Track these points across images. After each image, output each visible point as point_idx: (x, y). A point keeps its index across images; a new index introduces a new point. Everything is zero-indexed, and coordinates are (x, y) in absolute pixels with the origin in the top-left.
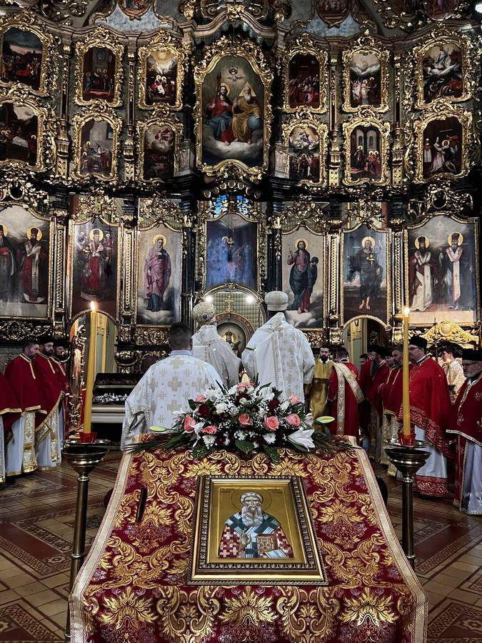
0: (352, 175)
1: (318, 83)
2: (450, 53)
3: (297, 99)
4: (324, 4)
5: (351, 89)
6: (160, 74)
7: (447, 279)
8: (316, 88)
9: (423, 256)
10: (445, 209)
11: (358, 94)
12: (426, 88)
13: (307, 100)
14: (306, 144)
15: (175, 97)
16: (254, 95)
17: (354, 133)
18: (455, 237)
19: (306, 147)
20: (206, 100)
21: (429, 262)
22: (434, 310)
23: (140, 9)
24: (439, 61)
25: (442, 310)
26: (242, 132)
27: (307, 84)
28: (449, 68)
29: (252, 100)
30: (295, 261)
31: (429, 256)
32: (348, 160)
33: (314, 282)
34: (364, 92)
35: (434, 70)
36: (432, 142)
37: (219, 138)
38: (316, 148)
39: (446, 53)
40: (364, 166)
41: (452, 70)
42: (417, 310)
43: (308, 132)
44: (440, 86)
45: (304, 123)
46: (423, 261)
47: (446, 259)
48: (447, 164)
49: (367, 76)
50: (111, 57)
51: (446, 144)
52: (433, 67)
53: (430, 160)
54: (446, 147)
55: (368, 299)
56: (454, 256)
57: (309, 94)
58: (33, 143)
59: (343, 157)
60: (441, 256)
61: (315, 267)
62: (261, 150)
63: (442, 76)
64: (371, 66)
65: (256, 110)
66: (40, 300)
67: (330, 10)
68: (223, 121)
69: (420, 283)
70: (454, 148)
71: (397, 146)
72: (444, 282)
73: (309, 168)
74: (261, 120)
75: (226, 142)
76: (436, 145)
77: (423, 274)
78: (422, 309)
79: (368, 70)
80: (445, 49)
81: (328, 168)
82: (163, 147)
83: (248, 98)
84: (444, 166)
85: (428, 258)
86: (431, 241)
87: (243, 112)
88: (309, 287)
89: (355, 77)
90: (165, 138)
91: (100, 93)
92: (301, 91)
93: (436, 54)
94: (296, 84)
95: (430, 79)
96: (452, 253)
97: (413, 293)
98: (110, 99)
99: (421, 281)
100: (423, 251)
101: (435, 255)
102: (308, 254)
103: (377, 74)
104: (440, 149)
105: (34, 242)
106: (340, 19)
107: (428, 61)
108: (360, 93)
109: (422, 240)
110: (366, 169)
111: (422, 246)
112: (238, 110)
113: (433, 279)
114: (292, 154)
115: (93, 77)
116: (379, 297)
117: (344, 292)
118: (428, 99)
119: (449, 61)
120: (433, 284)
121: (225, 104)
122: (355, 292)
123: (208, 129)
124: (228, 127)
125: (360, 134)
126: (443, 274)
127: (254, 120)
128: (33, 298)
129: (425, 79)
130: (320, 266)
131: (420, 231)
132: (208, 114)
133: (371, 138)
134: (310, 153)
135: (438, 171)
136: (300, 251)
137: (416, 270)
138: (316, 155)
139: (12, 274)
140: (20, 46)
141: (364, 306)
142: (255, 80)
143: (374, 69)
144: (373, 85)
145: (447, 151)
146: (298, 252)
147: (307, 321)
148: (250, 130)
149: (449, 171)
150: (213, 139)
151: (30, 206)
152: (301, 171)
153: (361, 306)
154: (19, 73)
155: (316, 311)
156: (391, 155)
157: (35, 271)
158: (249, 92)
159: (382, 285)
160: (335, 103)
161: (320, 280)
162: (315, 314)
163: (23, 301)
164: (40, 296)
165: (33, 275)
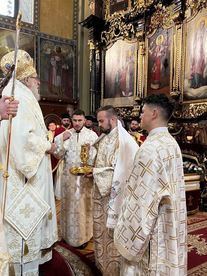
66: (130, 94)
128: (127, 93)
139: (117, 81)
151: (125, 36)
157: (128, 76)
163: (122, 96)
164: (130, 91)
165: (127, 79)
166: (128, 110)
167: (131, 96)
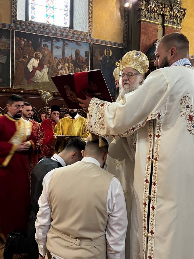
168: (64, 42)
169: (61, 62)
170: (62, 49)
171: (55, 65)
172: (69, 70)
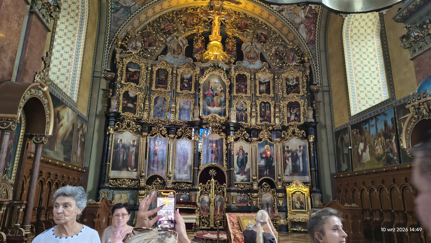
0: (260, 120)
1: (247, 85)
2: (295, 77)
3: (238, 91)
4: (248, 56)
5: (259, 88)
6: (186, 79)
7: (298, 163)
8: (246, 87)
9: (288, 153)
10: (296, 136)
11: (262, 89)
12: (287, 89)
13: (242, 91)
14: (242, 108)
15: (191, 88)
16: (222, 89)
17: (261, 104)
18: (300, 147)
19: (242, 109)
20: (204, 90)
21: (291, 156)
22: (293, 175)
23: (178, 54)
24: (291, 80)
25: (296, 175)
26: (218, 103)
27: (242, 85)
28: (295, 83)
29: (222, 91)
30: (239, 154)
31: (291, 154)
32: (259, 114)
33: (246, 163)
34: (264, 89)
35: (290, 83)
36: (290, 110)
37: (209, 105)
38: (246, 110)
39: (293, 77)
40: (265, 117)
41: (296, 84)
42: (287, 175)
43: (243, 103)
44: (292, 89)
45: (242, 100)
46: (289, 156)
47: (297, 155)
48: (296, 118)
49: (265, 83)
50: (166, 72)
51: (295, 111)
52: (289, 82)
53: (289, 116)
54: (295, 112)
55: (268, 170)
56: (300, 154)
57: (243, 89)
58: (135, 105)
59: (257, 113)
60: (295, 154)
61: (247, 157)
62: (225, 110)
63: (293, 86)
64: (267, 79)
65: (223, 95)
66: (135, 170)
67: (251, 58)
68: (210, 99)
69: (287, 164)
70: (298, 112)
71: (277, 110)
72: (296, 164)
73: (244, 117)
74: (225, 99)
75: (212, 107)
76: (292, 111)
77: (288, 160)
78: (288, 174)
79: (265, 81)
80: (293, 75)
81: (251, 117)
82: (186, 108)
83: (220, 90)
84: (295, 119)
85: (290, 154)
86: (291, 148)
87: (218, 95)
88: (245, 165)
89: (260, 83)
90: (187, 104)
91: (161, 86)
92: (240, 87)
93: (290, 77)
94: (238, 85)
95: (288, 86)
96: (299, 153)
97: (285, 168)
98: (166, 88)
99: (288, 163)
100: (288, 152)
101: (293, 153)
102: (243, 151)
103: (269, 82)
104: (293, 113)
105: (133, 146)
106: (254, 61)
107: (287, 79)
108: (263, 89)
109: (288, 147)
110: (266, 118)
111: (288, 149)
112: (216, 95)
113: (292, 163)
114: (237, 112)
115: (159, 80)
116: (272, 169)
117: (259, 167)
118: (288, 93)
119: (295, 80)
120: (292, 165)
121: (211, 92)
122: (263, 167)
123: (205, 102)
124: (213, 101)
125: (263, 104)
126: (296, 161)
127: (223, 99)
128: (132, 169)
129: (286, 86)
130: (248, 156)
131: (287, 144)
132: (205, 96)
133: (267, 106)
134: (244, 111)
135: (293, 121)
136: (241, 150)
137: (286, 159)
138: (246, 112)
139: (125, 159)
140: (132, 68)
141: (266, 173)
142: (223, 84)
143: (268, 80)
144: (268, 86)
145: (296, 113)
146: (240, 150)
147: (244, 179)
148: (221, 102)
149: (296, 121)
150: (207, 105)
151: (133, 131)
152: (240, 118)
153: (265, 173)
154: (131, 79)
155: (248, 175)
156: (275, 113)
157: (133, 157)
158: (221, 88)
159: (273, 164)
160: (253, 92)
161: (249, 162)
162: (247, 176)
163: (128, 170)
164: (135, 168)
165: (132, 160)
166: (132, 181)
167: (135, 171)
168: (376, 118)
169: (376, 138)
170: (375, 126)
171: (373, 143)
172: (381, 145)
